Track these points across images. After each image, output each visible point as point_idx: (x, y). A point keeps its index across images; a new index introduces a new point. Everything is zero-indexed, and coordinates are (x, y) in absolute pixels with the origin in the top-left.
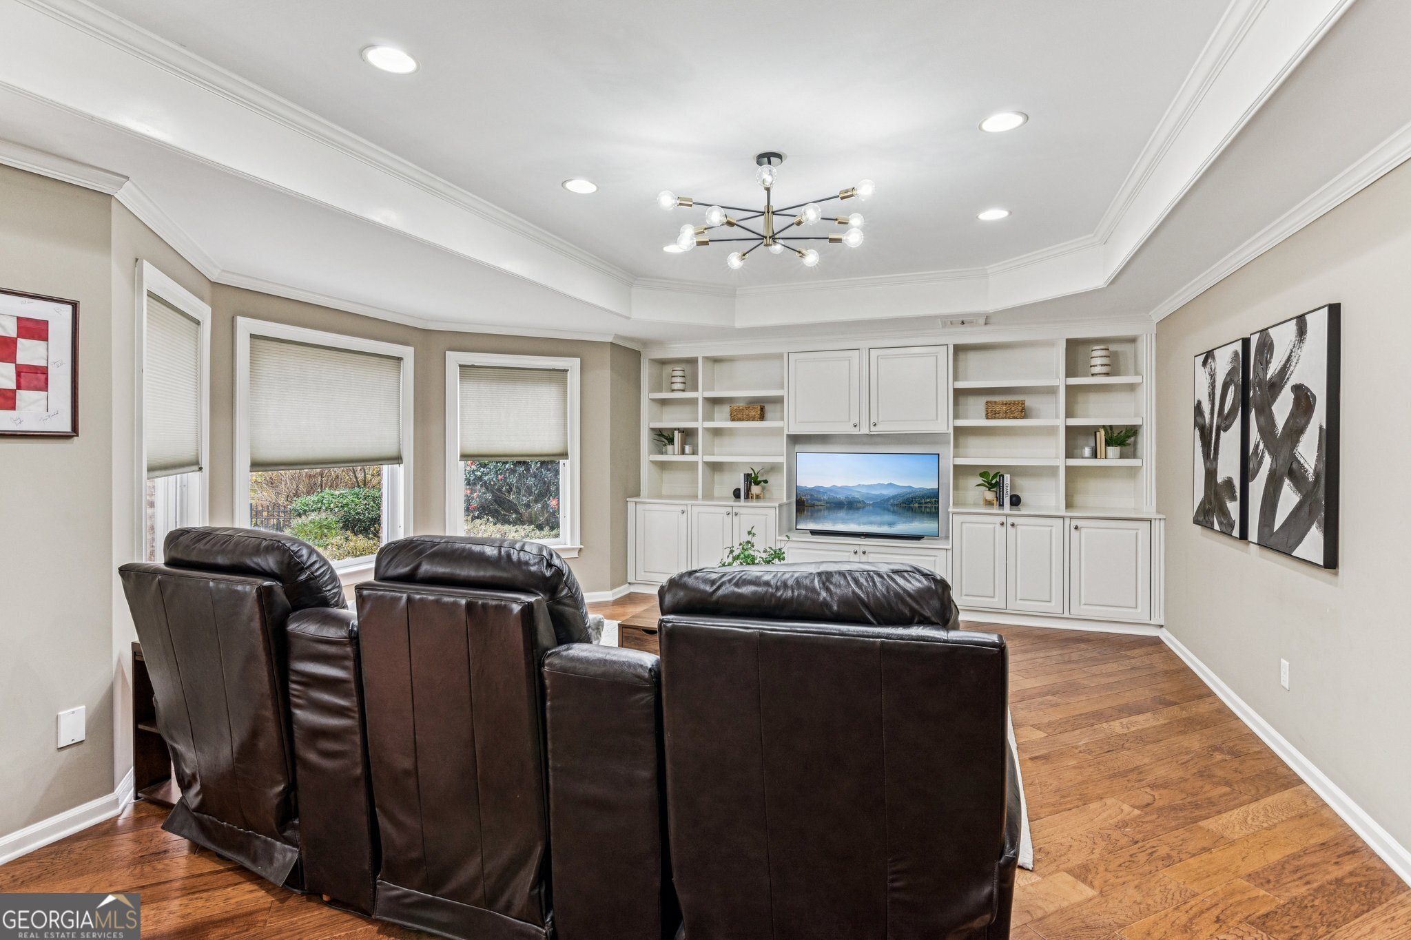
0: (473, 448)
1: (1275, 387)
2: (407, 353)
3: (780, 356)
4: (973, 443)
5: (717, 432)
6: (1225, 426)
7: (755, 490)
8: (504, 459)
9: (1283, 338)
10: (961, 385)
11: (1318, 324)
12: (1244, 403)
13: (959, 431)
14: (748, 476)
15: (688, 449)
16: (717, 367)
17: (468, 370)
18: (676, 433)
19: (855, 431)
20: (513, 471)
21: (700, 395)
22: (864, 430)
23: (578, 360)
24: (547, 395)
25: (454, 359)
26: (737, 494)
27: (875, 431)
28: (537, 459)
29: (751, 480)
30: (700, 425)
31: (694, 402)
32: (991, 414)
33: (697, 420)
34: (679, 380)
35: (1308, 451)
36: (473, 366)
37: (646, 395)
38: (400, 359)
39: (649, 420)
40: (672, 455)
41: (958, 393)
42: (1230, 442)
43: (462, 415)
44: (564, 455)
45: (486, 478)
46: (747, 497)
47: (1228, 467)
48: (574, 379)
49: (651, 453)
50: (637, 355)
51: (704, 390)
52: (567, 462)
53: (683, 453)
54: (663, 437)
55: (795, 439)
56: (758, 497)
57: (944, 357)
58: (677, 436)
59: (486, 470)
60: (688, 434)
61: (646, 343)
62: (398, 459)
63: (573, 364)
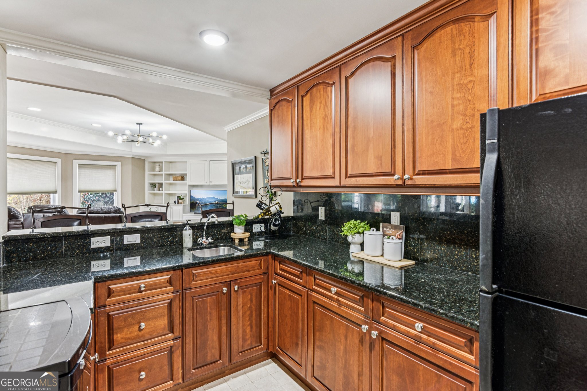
0: (83, 188)
2: (59, 161)
3: (186, 162)
5: (171, 184)
7: (180, 201)
8: (98, 192)
14: (178, 197)
15: (161, 189)
16: (171, 164)
17: (81, 165)
18: (157, 184)
20: (101, 196)
21: (163, 173)
22: (208, 183)
23: (120, 163)
24: (109, 173)
25: (76, 162)
26: (175, 202)
27: (212, 184)
28: (109, 192)
29: (179, 198)
30: (163, 182)
31: (162, 175)
33: (162, 180)
34: (158, 168)
36: (83, 164)
37: (147, 173)
38: (56, 162)
39: (148, 180)
40: (156, 191)
43: (79, 179)
44: (116, 191)
45: (91, 198)
46: (178, 203)
48: (119, 168)
49: (149, 190)
50: (144, 160)
51: (164, 171)
52: (116, 193)
53: (159, 190)
54: (154, 185)
55: (190, 186)
56: (181, 203)
58: (157, 185)
59: (92, 196)
60: (161, 185)
61: (147, 157)
62: (56, 192)
63: (118, 164)
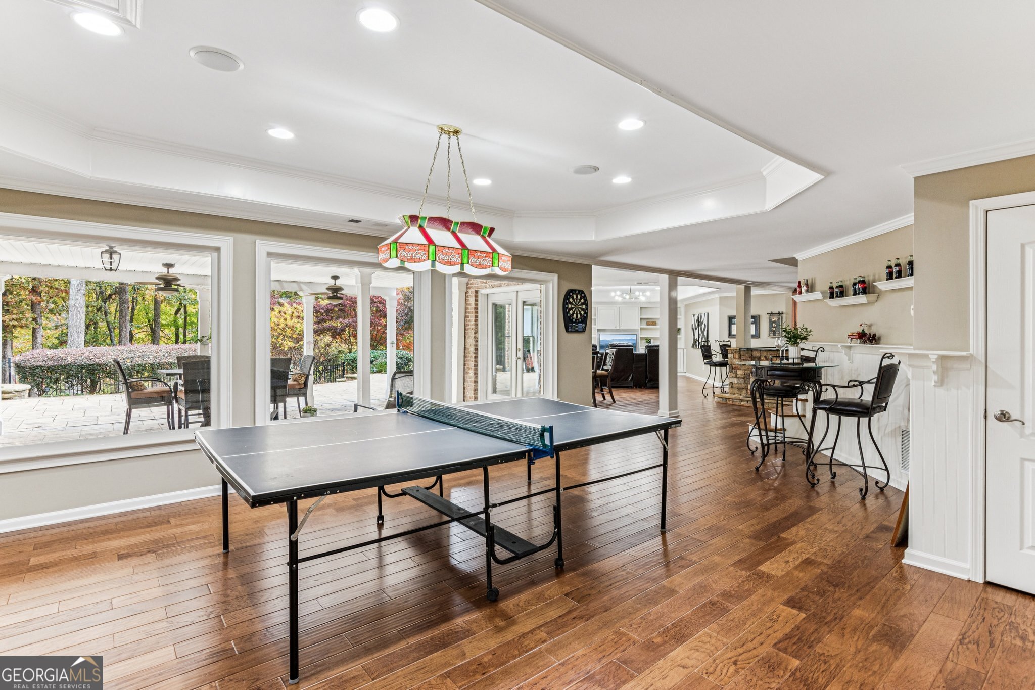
1: (702, 324)
4: (644, 331)
6: (696, 329)
9: (703, 315)
10: (642, 317)
11: (706, 314)
12: (699, 325)
13: (641, 329)
19: (615, 328)
22: (618, 328)
27: (621, 328)
32: (648, 324)
35: (705, 333)
41: (641, 319)
42: (697, 331)
47: (697, 337)
57: (638, 310)
